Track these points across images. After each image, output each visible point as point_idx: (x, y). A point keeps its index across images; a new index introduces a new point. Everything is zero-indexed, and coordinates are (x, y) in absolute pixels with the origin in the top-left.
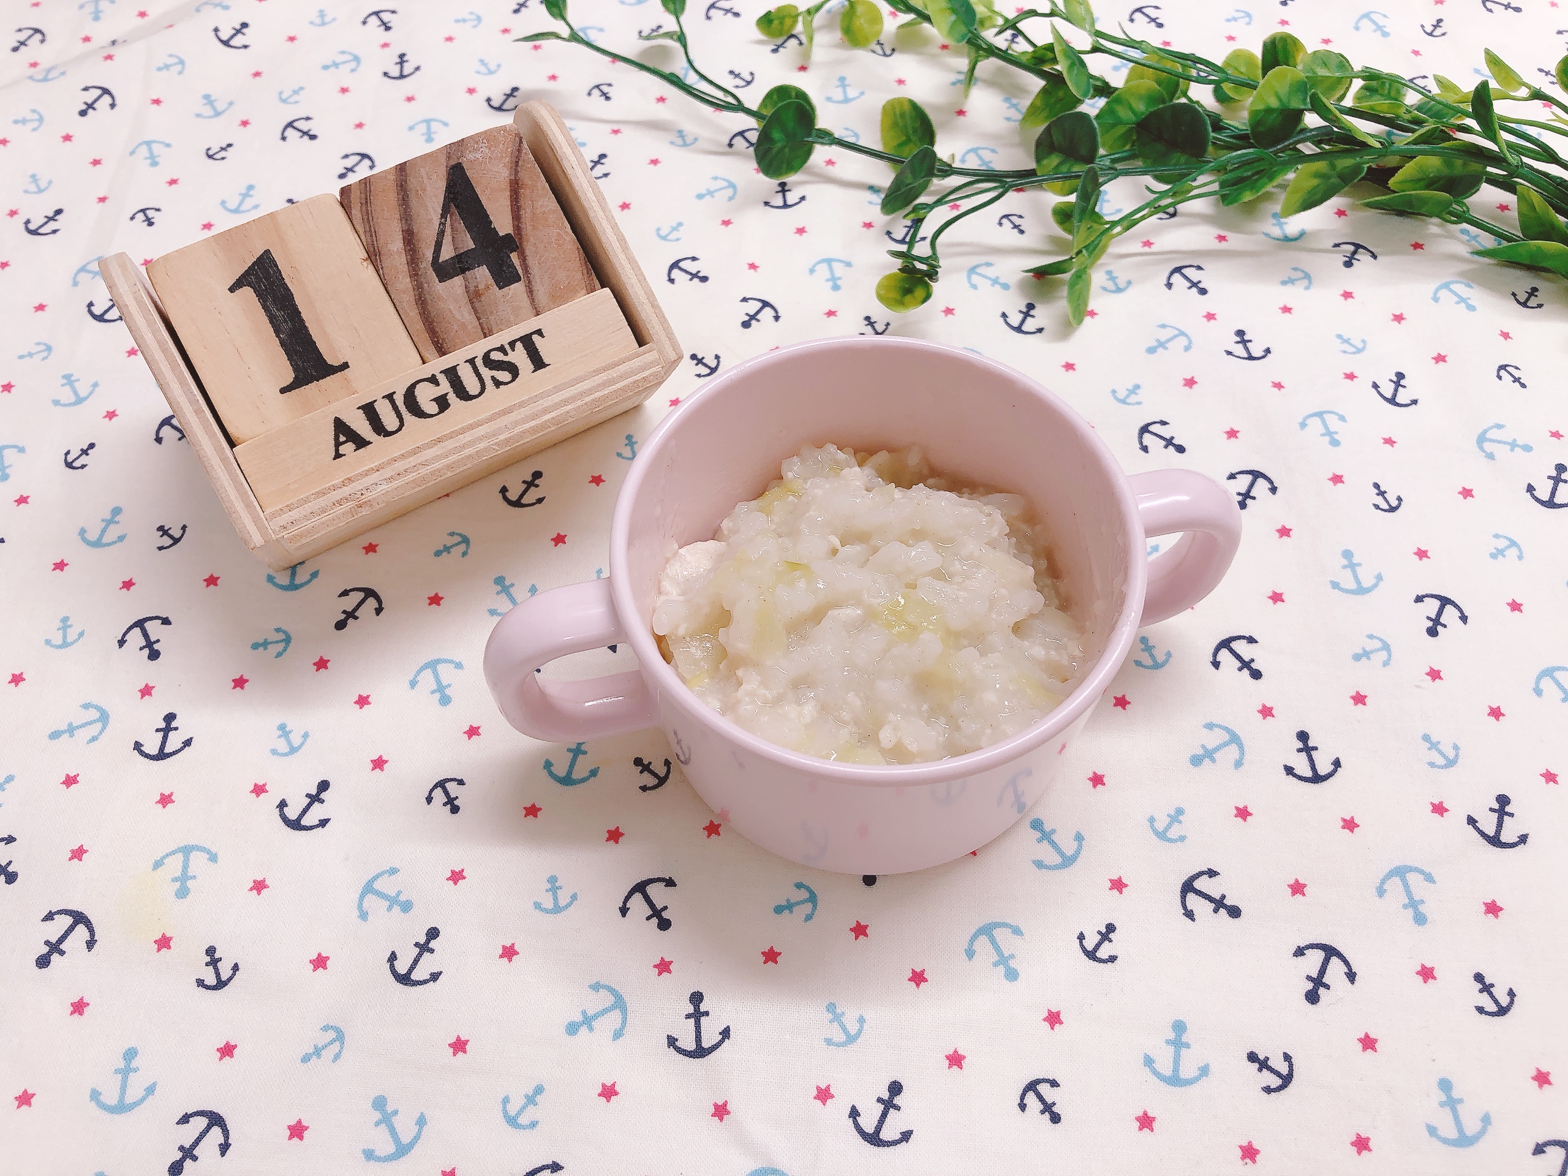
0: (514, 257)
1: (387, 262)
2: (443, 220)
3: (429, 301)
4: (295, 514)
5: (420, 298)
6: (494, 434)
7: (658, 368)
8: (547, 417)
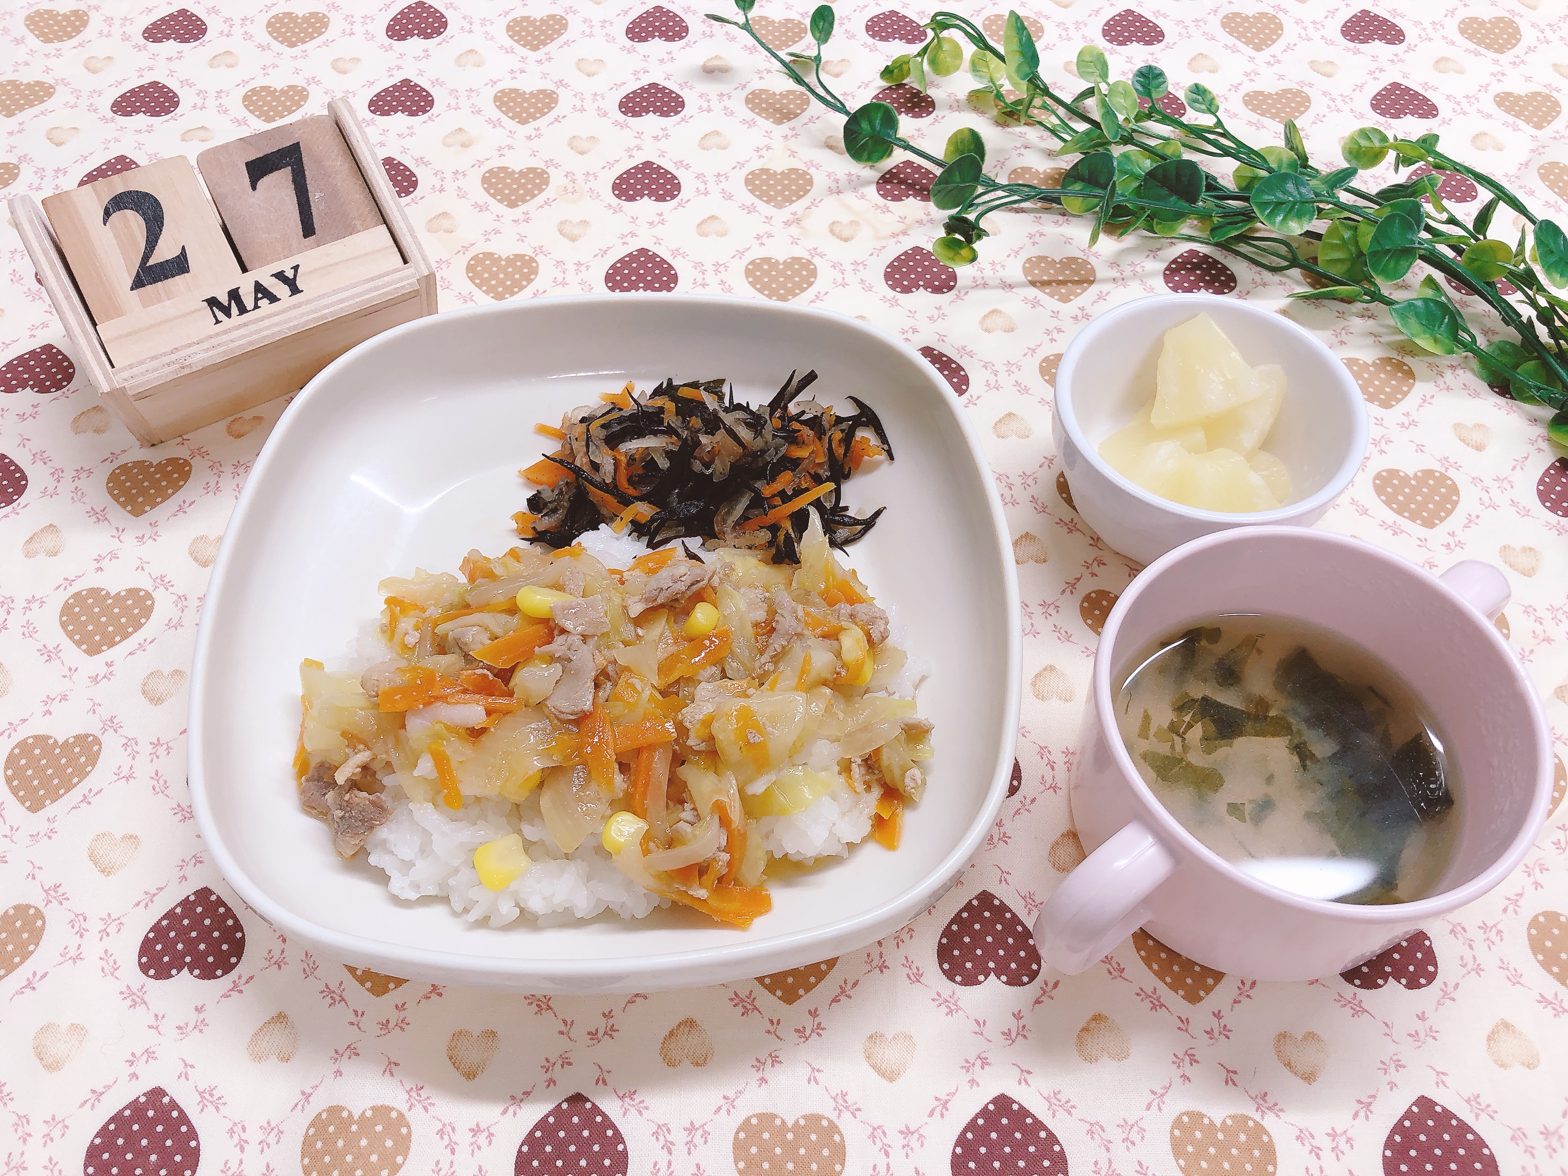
4: (135, 371)
6: (286, 322)
7: (415, 280)
8: (327, 311)
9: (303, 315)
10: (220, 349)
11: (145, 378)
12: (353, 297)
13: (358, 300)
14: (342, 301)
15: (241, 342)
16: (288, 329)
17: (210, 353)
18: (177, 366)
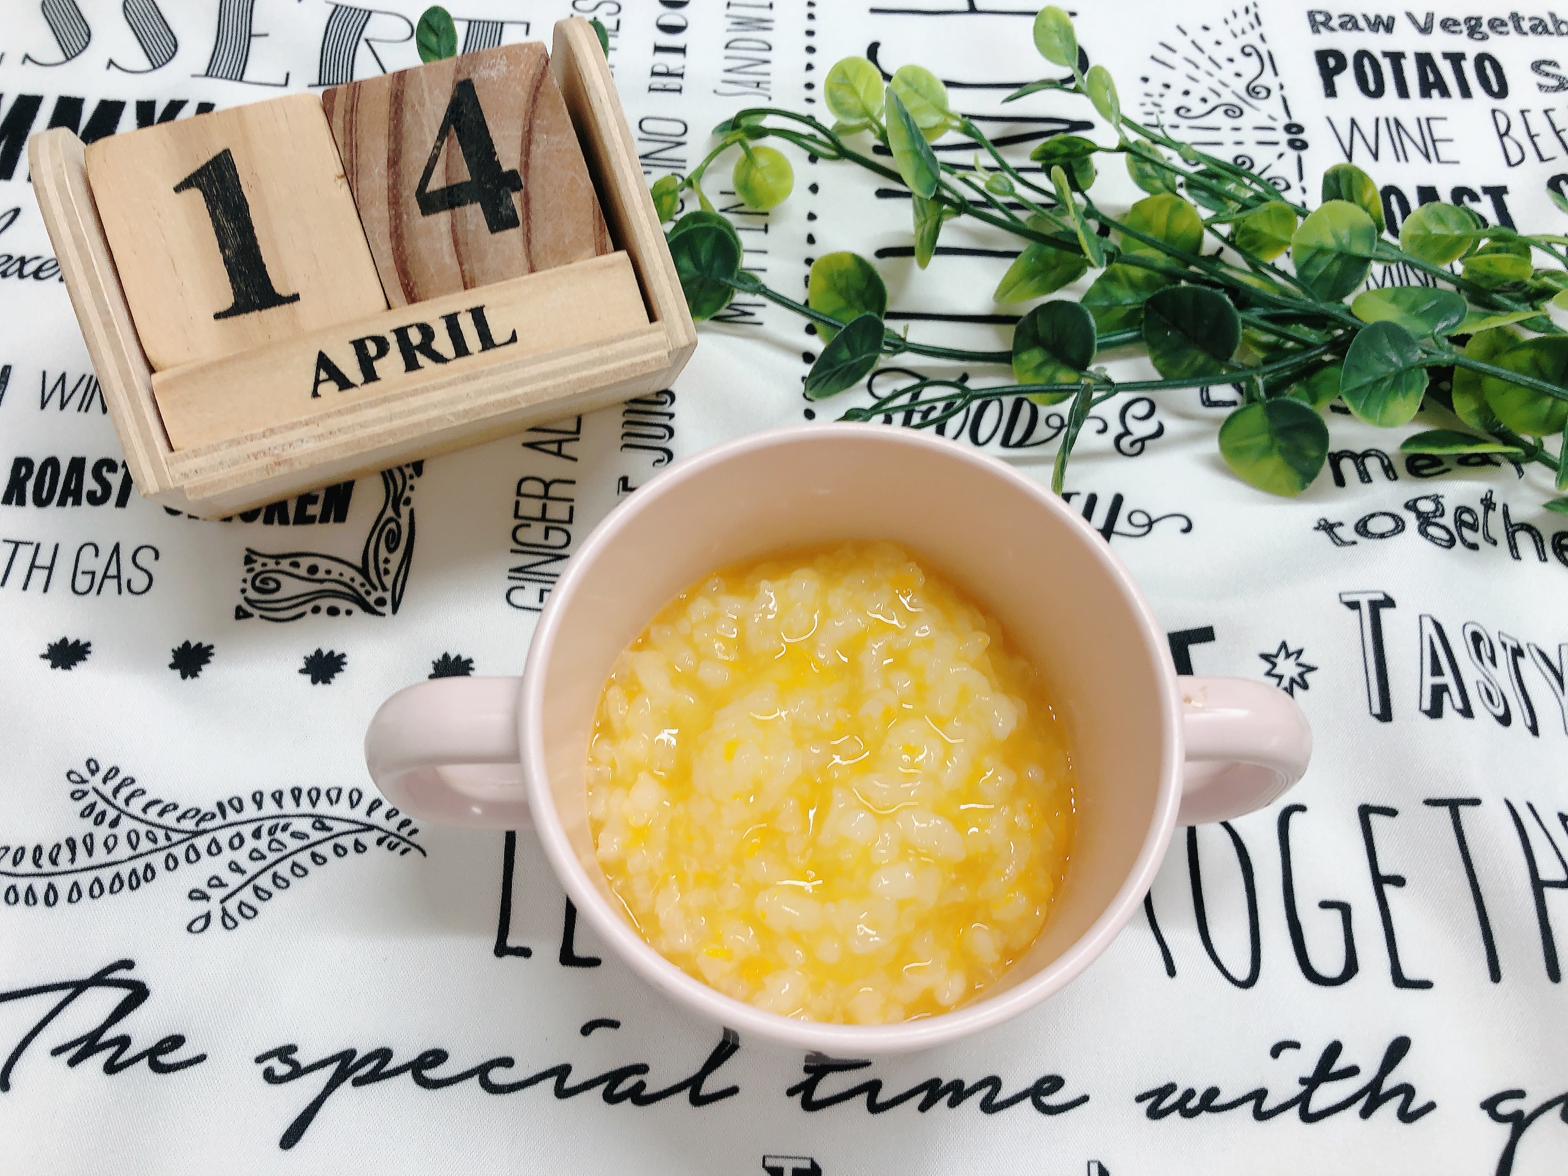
0: (516, 198)
1: (363, 184)
2: (439, 144)
3: (406, 236)
4: (201, 462)
5: (396, 231)
6: (452, 402)
7: (664, 353)
8: (519, 391)
9: (480, 393)
10: (342, 438)
11: (216, 476)
12: (565, 370)
13: (572, 377)
14: (545, 376)
15: (378, 429)
16: (453, 414)
17: (325, 443)
18: (268, 460)
